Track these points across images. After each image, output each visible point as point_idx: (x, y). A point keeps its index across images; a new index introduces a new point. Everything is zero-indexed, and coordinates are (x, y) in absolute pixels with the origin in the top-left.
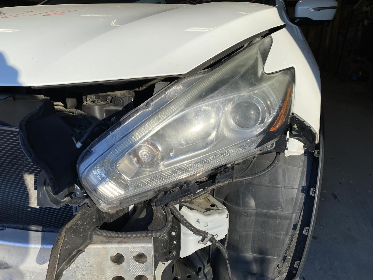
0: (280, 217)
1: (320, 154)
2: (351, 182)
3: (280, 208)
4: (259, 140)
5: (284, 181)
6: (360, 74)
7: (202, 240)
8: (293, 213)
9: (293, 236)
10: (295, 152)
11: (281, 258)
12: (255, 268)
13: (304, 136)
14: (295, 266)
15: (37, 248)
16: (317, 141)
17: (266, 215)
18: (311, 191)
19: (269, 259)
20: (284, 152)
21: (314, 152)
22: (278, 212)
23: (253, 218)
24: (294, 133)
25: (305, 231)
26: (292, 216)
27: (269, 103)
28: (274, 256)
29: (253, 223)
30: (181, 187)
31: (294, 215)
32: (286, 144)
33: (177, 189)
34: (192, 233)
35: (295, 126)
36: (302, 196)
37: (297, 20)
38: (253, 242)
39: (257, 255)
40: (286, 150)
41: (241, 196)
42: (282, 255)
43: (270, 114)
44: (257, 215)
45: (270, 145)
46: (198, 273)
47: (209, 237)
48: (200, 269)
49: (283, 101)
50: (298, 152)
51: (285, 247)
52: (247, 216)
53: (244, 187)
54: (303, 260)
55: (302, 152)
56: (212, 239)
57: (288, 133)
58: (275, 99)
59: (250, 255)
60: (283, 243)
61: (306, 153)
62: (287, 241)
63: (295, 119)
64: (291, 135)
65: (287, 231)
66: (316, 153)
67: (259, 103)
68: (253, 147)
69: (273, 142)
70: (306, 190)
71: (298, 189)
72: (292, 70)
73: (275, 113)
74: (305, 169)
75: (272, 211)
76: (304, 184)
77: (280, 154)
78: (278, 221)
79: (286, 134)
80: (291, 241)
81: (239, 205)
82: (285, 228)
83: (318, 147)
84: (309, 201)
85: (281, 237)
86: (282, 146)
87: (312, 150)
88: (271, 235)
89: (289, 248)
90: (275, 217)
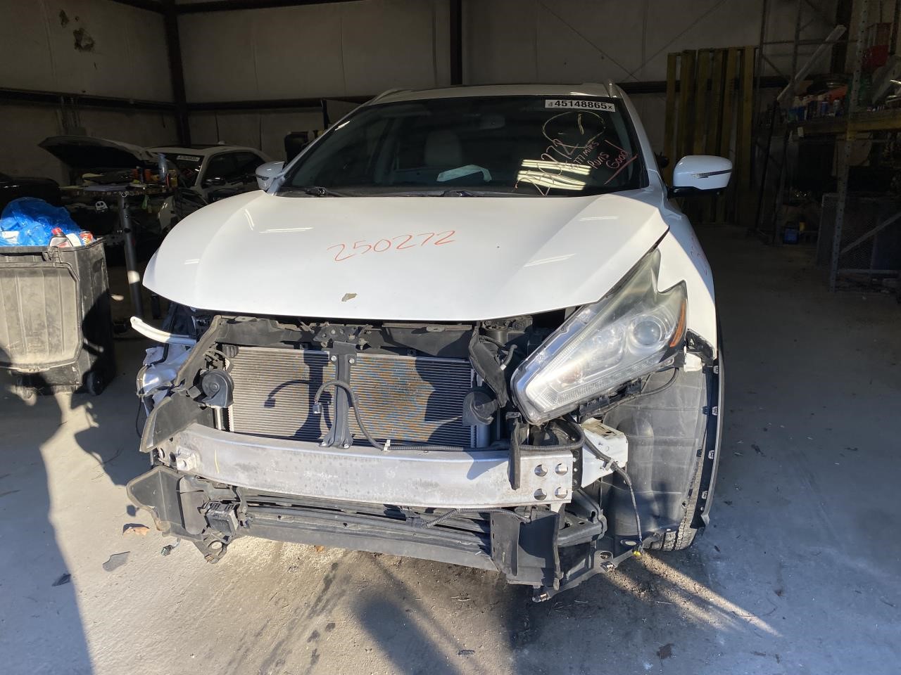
0: (682, 444)
1: (720, 370)
2: (782, 426)
3: (681, 433)
4: (662, 355)
5: (684, 402)
6: (802, 227)
7: (605, 466)
8: (696, 437)
9: (697, 463)
10: (693, 368)
11: (687, 492)
12: (656, 507)
13: (700, 350)
14: (703, 497)
15: (470, 463)
16: (715, 356)
17: (665, 443)
18: (713, 411)
19: (673, 496)
20: (683, 367)
21: (713, 368)
22: (680, 438)
23: (651, 447)
24: (691, 348)
25: (710, 454)
26: (695, 441)
27: (666, 320)
28: (678, 491)
29: (652, 455)
30: (598, 399)
31: (697, 440)
32: (684, 359)
33: (594, 402)
34: (595, 457)
35: (692, 341)
36: (704, 418)
37: (676, 191)
38: (653, 477)
39: (659, 492)
40: (685, 366)
41: (636, 423)
42: (688, 488)
43: (668, 331)
44: (656, 443)
45: (670, 361)
46: (591, 519)
47: (611, 462)
48: (594, 514)
49: (679, 319)
50: (696, 368)
51: (690, 478)
52: (645, 445)
53: (638, 413)
54: (711, 488)
55: (700, 368)
56: (614, 466)
57: (685, 348)
58: (671, 317)
59: (649, 492)
60: (688, 474)
61: (704, 370)
62: (692, 471)
63: (690, 335)
64: (688, 350)
65: (691, 460)
66: (715, 370)
67: (659, 322)
68: (657, 362)
69: (672, 357)
70: (708, 411)
71: (700, 410)
72: (683, 284)
73: (672, 330)
74: (705, 388)
75: (672, 437)
76: (705, 404)
77: (678, 369)
78: (680, 448)
79: (683, 349)
80: (696, 470)
81: (635, 434)
82: (689, 455)
83: (716, 362)
84: (712, 421)
85: (685, 467)
86: (680, 362)
87: (710, 365)
88: (673, 465)
89: (694, 479)
90: (675, 443)
